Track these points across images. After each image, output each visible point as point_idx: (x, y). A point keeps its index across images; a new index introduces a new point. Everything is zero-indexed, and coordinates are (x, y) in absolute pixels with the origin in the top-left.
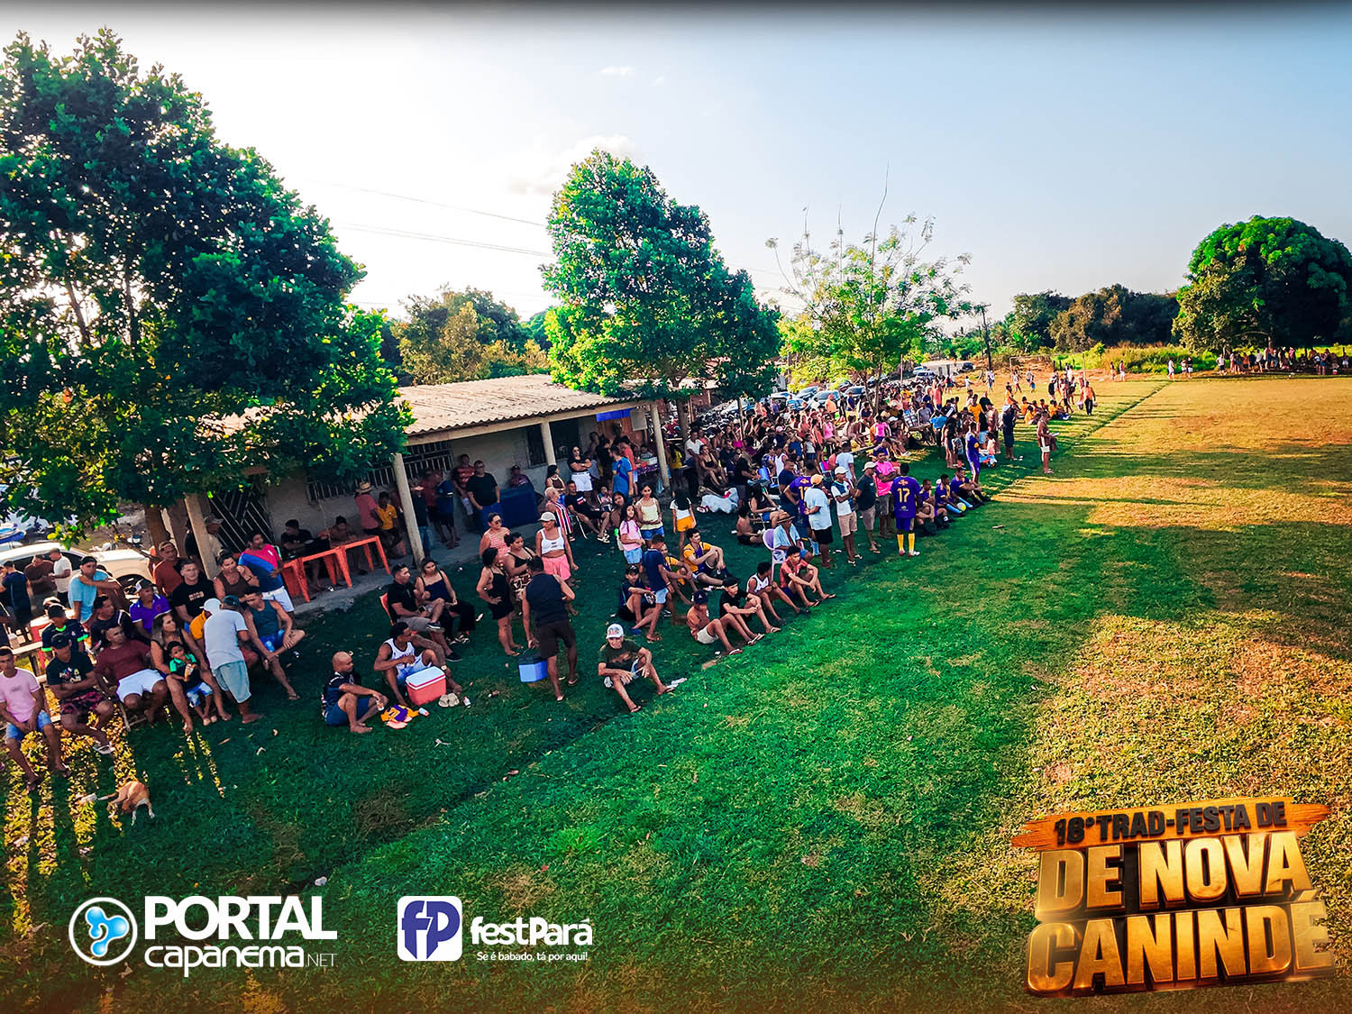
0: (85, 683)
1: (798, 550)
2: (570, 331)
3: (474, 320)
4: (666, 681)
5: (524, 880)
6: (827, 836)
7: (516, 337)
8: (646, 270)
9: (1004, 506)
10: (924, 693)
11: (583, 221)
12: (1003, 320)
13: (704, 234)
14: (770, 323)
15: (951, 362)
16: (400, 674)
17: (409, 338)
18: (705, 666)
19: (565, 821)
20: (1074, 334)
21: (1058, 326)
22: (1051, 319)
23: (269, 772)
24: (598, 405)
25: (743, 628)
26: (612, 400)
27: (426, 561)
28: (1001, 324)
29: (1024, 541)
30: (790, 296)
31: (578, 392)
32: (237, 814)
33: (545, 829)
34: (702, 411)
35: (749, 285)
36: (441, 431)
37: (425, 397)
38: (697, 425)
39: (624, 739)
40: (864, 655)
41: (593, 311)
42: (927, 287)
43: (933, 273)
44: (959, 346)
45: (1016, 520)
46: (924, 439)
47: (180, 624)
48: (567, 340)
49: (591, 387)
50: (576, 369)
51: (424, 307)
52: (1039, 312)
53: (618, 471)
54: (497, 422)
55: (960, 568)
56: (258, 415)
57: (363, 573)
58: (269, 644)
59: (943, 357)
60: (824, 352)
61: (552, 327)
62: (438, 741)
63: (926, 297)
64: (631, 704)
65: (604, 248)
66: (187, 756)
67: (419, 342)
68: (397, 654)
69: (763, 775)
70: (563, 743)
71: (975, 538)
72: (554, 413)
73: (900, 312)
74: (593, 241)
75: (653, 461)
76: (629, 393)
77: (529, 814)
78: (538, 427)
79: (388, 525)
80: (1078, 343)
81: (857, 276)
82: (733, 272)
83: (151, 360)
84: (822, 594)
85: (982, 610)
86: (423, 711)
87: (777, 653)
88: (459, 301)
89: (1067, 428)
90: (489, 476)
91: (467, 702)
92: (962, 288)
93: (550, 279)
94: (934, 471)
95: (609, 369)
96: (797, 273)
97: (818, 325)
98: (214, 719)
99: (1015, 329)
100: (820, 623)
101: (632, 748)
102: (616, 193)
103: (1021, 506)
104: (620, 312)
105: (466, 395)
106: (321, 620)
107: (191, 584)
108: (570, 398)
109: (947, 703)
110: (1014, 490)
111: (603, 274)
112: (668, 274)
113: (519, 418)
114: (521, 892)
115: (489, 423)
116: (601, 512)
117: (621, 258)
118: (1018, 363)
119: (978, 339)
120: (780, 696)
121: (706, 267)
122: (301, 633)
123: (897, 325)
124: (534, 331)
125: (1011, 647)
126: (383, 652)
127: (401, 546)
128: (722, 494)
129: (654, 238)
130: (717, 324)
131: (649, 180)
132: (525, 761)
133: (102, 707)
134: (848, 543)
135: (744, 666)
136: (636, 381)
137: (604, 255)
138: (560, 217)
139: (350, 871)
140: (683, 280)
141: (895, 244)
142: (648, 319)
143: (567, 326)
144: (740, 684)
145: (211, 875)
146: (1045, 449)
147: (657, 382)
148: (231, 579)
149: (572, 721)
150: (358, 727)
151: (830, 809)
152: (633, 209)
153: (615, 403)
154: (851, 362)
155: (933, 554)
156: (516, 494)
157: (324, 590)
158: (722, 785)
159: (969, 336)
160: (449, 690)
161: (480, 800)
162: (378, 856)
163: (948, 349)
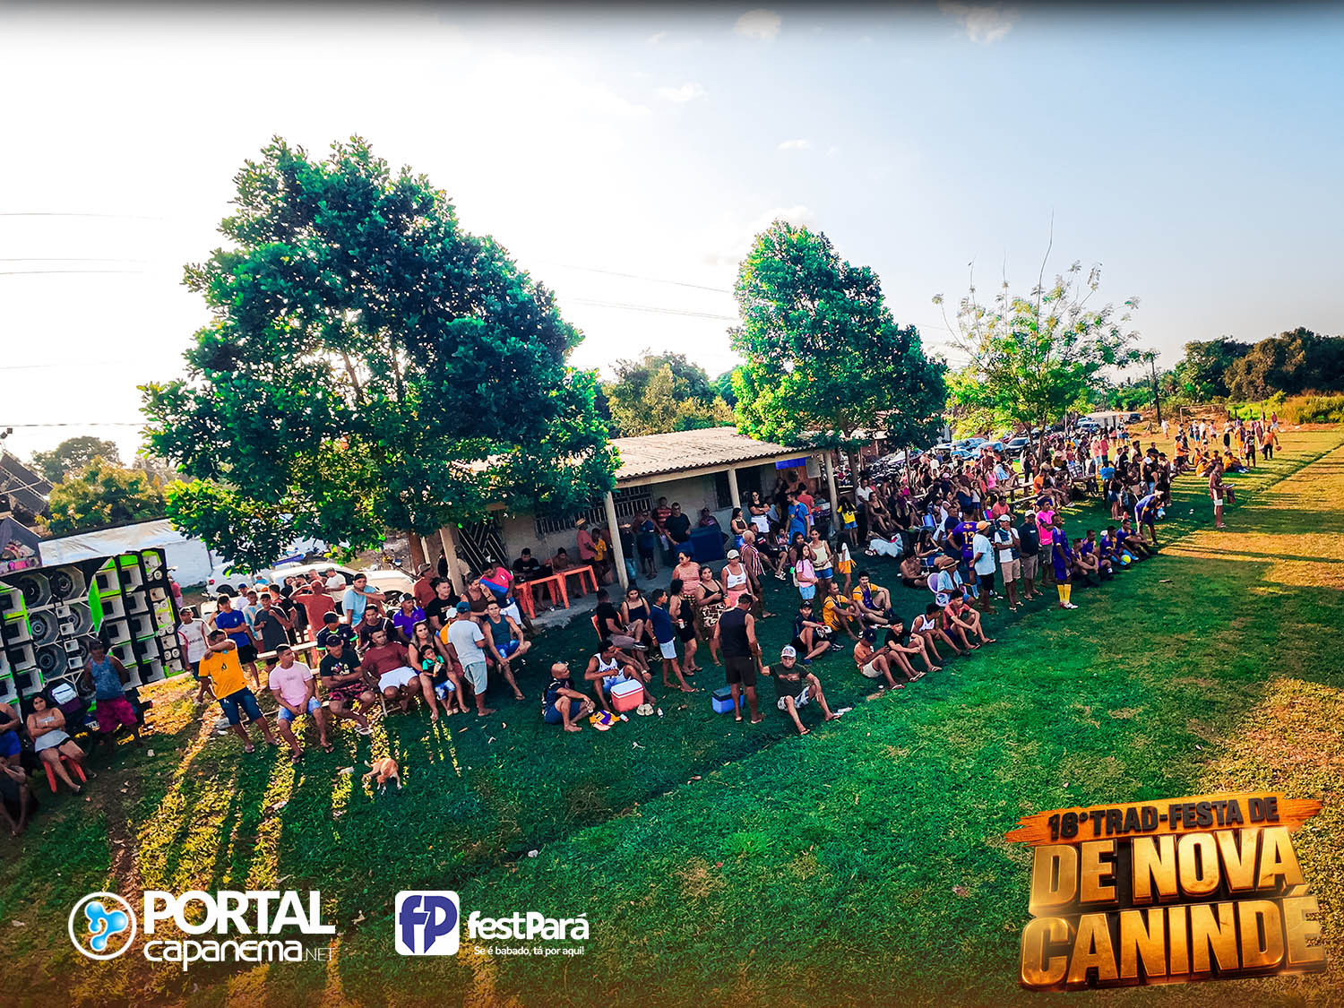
0: (353, 676)
1: (962, 594)
2: (753, 387)
3: (671, 380)
4: (834, 709)
5: (701, 873)
6: (979, 869)
7: (707, 395)
8: (823, 329)
9: (1172, 560)
10: (1081, 742)
11: (765, 287)
12: (1173, 369)
13: (875, 293)
14: (937, 376)
15: (1117, 413)
16: (606, 684)
17: (617, 397)
18: (870, 698)
19: (739, 825)
20: (1251, 382)
21: (1234, 374)
22: (1226, 366)
23: (497, 758)
24: (778, 454)
25: (906, 665)
26: (790, 450)
27: (630, 589)
28: (1171, 373)
29: (1193, 597)
30: (956, 349)
31: (760, 442)
32: (469, 790)
33: (721, 830)
34: (870, 461)
35: (918, 339)
36: (644, 476)
37: (631, 447)
38: (865, 474)
39: (794, 758)
40: (1023, 701)
41: (774, 368)
42: (1094, 336)
43: (1100, 322)
44: (1126, 397)
45: (1185, 574)
46: (1088, 490)
47: (432, 631)
48: (751, 395)
49: (771, 438)
50: (758, 422)
51: (629, 369)
52: (1212, 359)
53: (797, 514)
54: (691, 468)
55: (1124, 621)
56: (498, 460)
57: (578, 596)
58: (502, 651)
59: (1109, 408)
60: (989, 403)
61: (738, 383)
62: (635, 744)
63: (1094, 346)
64: (801, 726)
65: (784, 311)
66: (433, 739)
67: (625, 400)
68: (604, 667)
69: (920, 805)
70: (741, 757)
71: (1140, 592)
72: (739, 461)
73: (1065, 363)
74: (774, 304)
75: (826, 506)
76: (806, 443)
77: (709, 815)
78: (726, 473)
79: (600, 557)
80: (1256, 392)
81: (1023, 328)
82: (902, 327)
83: (414, 414)
84: (983, 638)
85: (1146, 664)
86: (623, 717)
87: (938, 690)
88: (658, 363)
89: (1240, 481)
90: (684, 517)
91: (660, 712)
92: (1130, 336)
93: (737, 340)
94: (1098, 522)
95: (787, 421)
96: (962, 326)
97: (983, 378)
98: (456, 711)
99: (1186, 379)
100: (979, 666)
101: (801, 766)
102: (795, 258)
103: (1191, 561)
104: (798, 369)
105: (664, 445)
106: (544, 634)
107: (442, 598)
108: (753, 447)
109: (1105, 755)
110: (1183, 544)
111: (783, 335)
112: (843, 332)
113: (710, 465)
114: (697, 884)
115: (684, 469)
116: (778, 552)
117: (800, 319)
118: (1190, 414)
119: (1146, 390)
120: (939, 731)
121: (877, 324)
122: (528, 644)
123: (1062, 375)
124: (722, 389)
125: (1176, 704)
126: (592, 664)
127: (609, 576)
128: (889, 539)
129: (830, 298)
130: (887, 377)
131: (825, 245)
132: (706, 769)
133: (366, 696)
134: (1010, 589)
135: (905, 701)
136: (812, 432)
137: (784, 317)
138: (745, 284)
139: (557, 848)
140: (856, 337)
141: (1060, 294)
142: (822, 374)
143: (750, 382)
144: (901, 717)
145: (444, 839)
146: (1218, 502)
147: (830, 433)
148: (475, 596)
149: (748, 738)
150: (570, 727)
151: (983, 844)
152: (810, 273)
153: (793, 452)
154: (1015, 413)
155: (1096, 605)
156: (704, 534)
157: (547, 609)
158: (882, 810)
159: (1137, 386)
160: (646, 701)
161: (667, 799)
162: (582, 837)
163: (1114, 399)
